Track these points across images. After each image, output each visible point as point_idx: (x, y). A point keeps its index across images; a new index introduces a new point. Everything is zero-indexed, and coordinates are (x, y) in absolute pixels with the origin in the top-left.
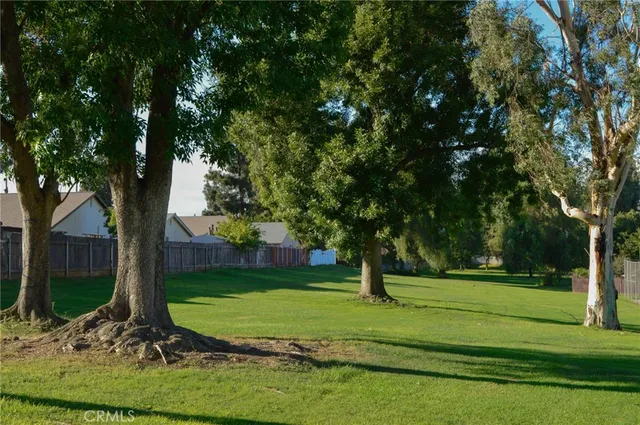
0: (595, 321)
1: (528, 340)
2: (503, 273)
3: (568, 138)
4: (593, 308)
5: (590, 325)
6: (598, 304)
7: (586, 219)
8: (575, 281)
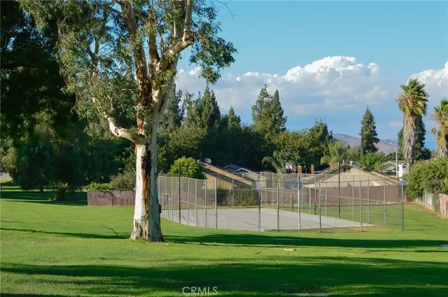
0: (141, 234)
1: (105, 257)
2: (18, 189)
3: (116, 61)
4: (139, 222)
5: (137, 238)
6: (145, 218)
7: (133, 138)
8: (91, 196)
